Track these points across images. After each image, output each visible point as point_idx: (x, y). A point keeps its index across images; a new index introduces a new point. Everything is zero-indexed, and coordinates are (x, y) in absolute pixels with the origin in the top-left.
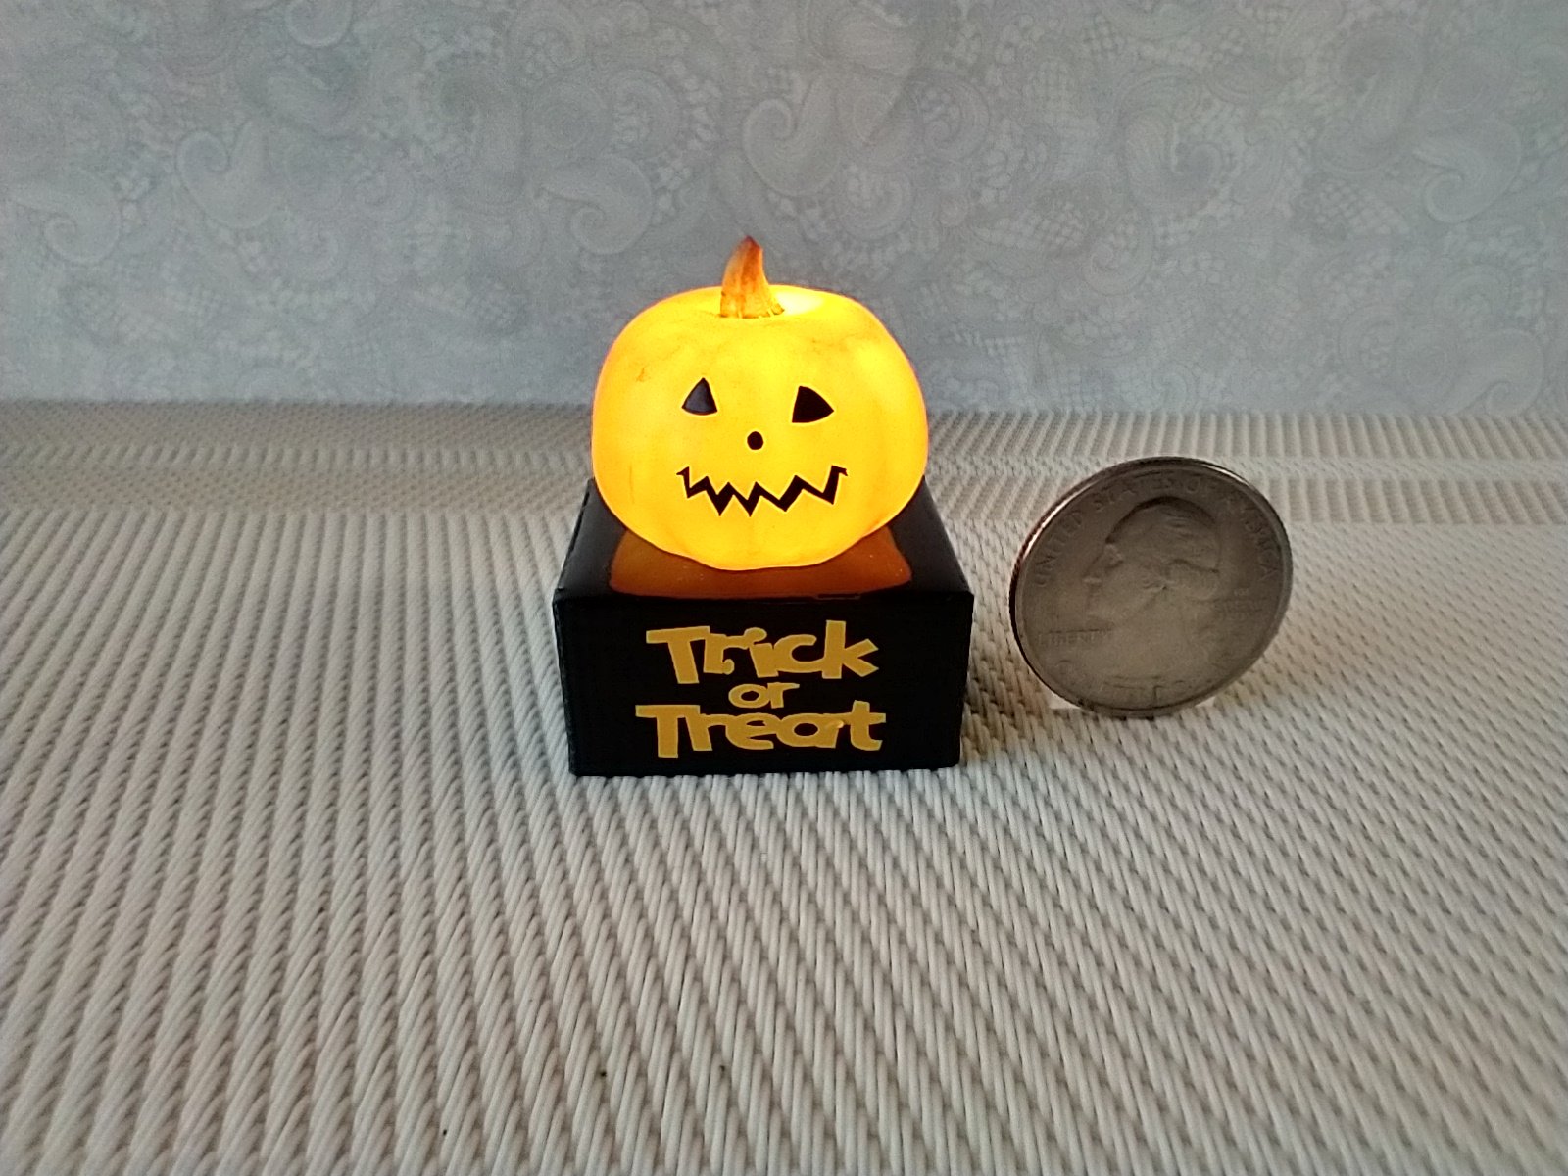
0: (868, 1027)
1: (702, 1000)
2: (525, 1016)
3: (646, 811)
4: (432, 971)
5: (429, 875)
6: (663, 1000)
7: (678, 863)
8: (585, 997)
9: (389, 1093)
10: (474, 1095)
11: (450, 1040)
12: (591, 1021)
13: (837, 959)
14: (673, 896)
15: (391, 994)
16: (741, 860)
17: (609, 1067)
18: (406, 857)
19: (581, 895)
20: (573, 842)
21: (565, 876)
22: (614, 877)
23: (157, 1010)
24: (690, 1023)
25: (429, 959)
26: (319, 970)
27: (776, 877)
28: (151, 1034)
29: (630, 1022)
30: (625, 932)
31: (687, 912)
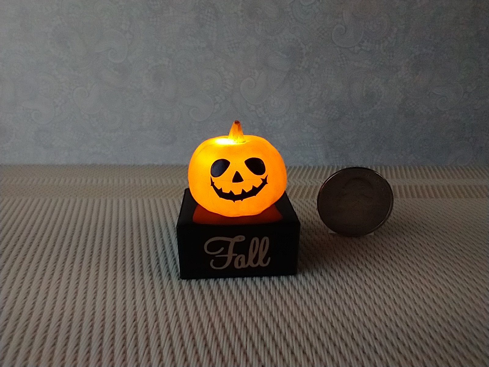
0: (304, 352)
1: (253, 346)
2: (201, 351)
4: (171, 339)
5: (166, 309)
6: (242, 346)
7: (240, 304)
8: (218, 345)
12: (221, 352)
13: (292, 332)
14: (240, 314)
15: (159, 345)
16: (259, 302)
18: (158, 304)
19: (212, 314)
20: (208, 298)
21: (207, 308)
22: (221, 309)
23: (89, 352)
24: (251, 353)
25: (169, 335)
26: (136, 338)
27: (270, 308)
28: (88, 359)
29: (233, 353)
30: (227, 325)
31: (245, 319)
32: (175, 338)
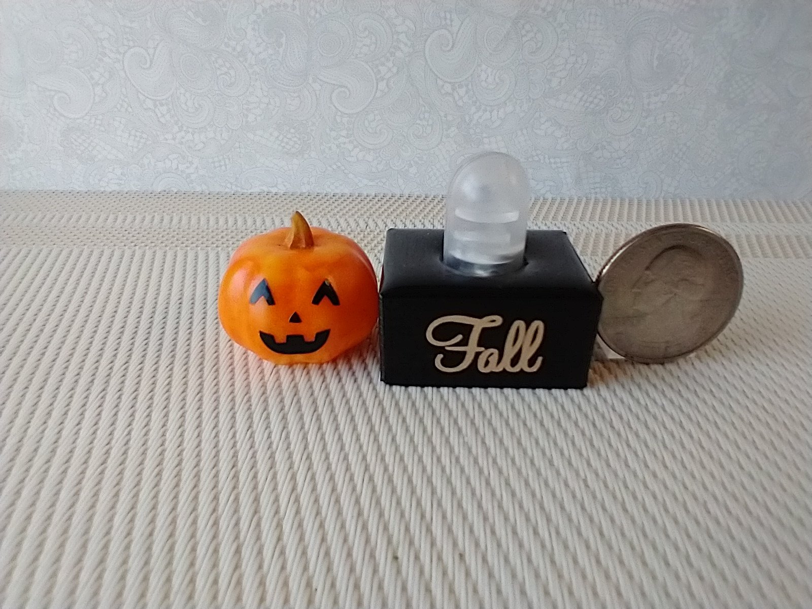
0: (536, 532)
1: (444, 517)
2: (350, 525)
3: (400, 412)
4: (297, 500)
5: (288, 448)
6: (423, 516)
7: (420, 442)
8: (381, 515)
9: (283, 568)
10: (329, 569)
11: (312, 539)
12: (386, 528)
13: (513, 494)
14: (420, 459)
15: (277, 513)
16: (454, 439)
17: (399, 555)
18: (275, 437)
19: (371, 458)
20: (363, 430)
21: (361, 448)
22: (387, 449)
23: (153, 521)
24: (439, 531)
25: (294, 494)
26: (237, 499)
27: (474, 450)
28: (151, 534)
29: (407, 529)
30: (397, 480)
31: (429, 468)
32: (305, 499)
